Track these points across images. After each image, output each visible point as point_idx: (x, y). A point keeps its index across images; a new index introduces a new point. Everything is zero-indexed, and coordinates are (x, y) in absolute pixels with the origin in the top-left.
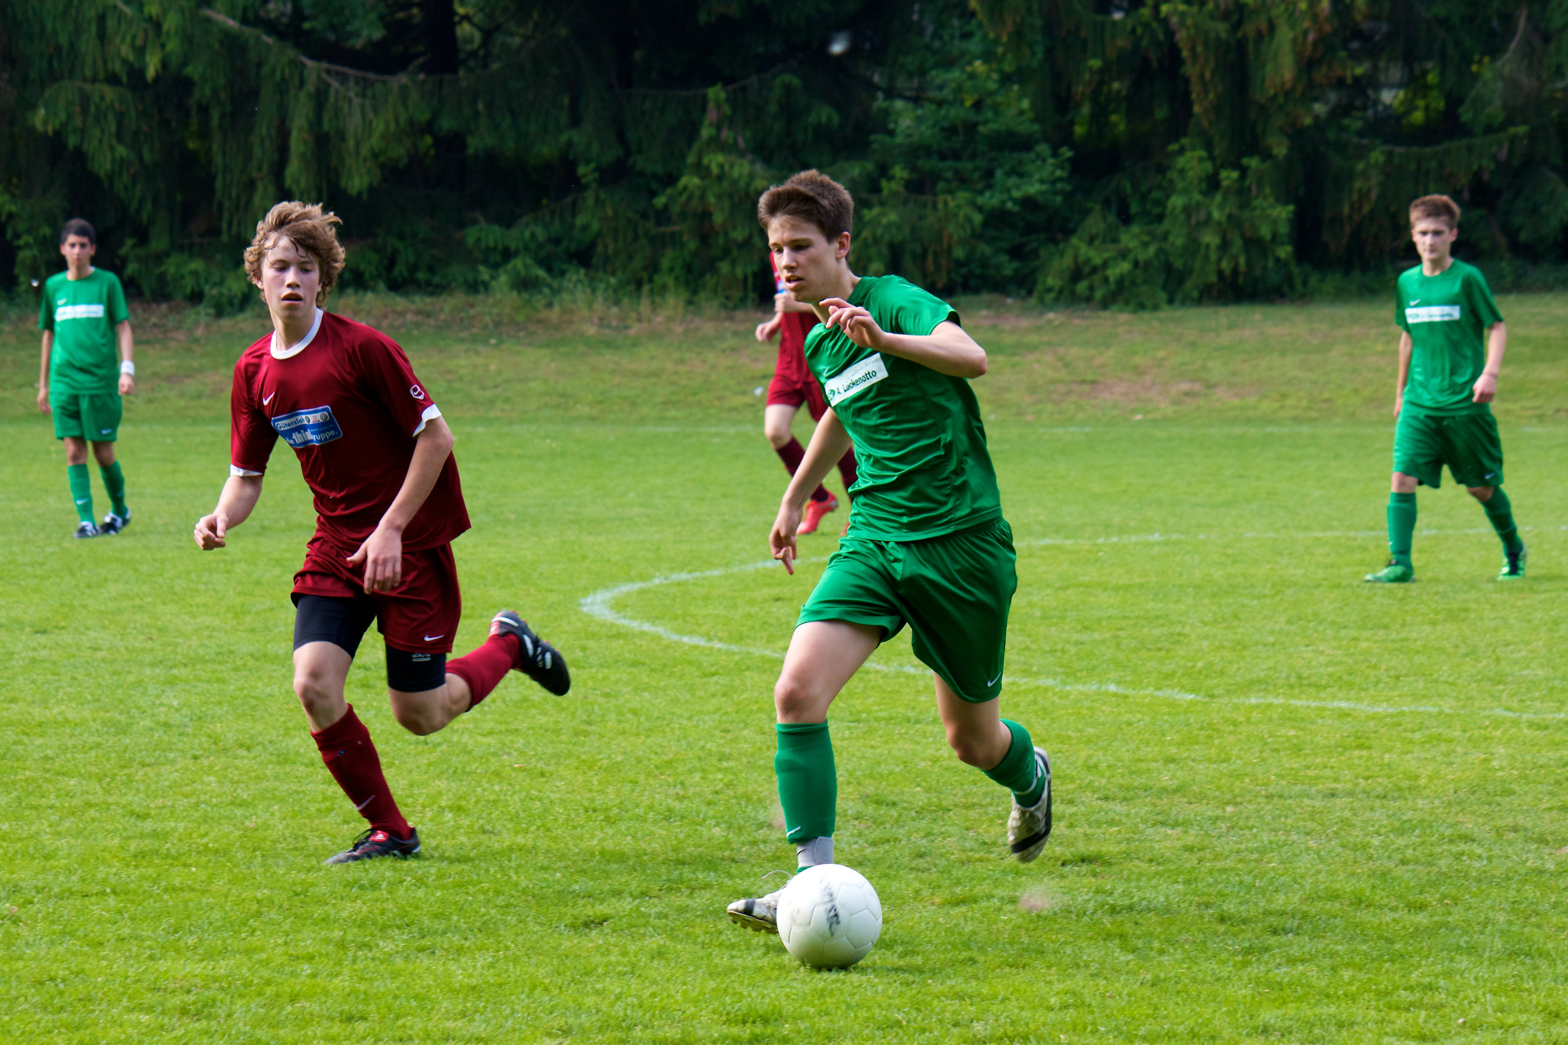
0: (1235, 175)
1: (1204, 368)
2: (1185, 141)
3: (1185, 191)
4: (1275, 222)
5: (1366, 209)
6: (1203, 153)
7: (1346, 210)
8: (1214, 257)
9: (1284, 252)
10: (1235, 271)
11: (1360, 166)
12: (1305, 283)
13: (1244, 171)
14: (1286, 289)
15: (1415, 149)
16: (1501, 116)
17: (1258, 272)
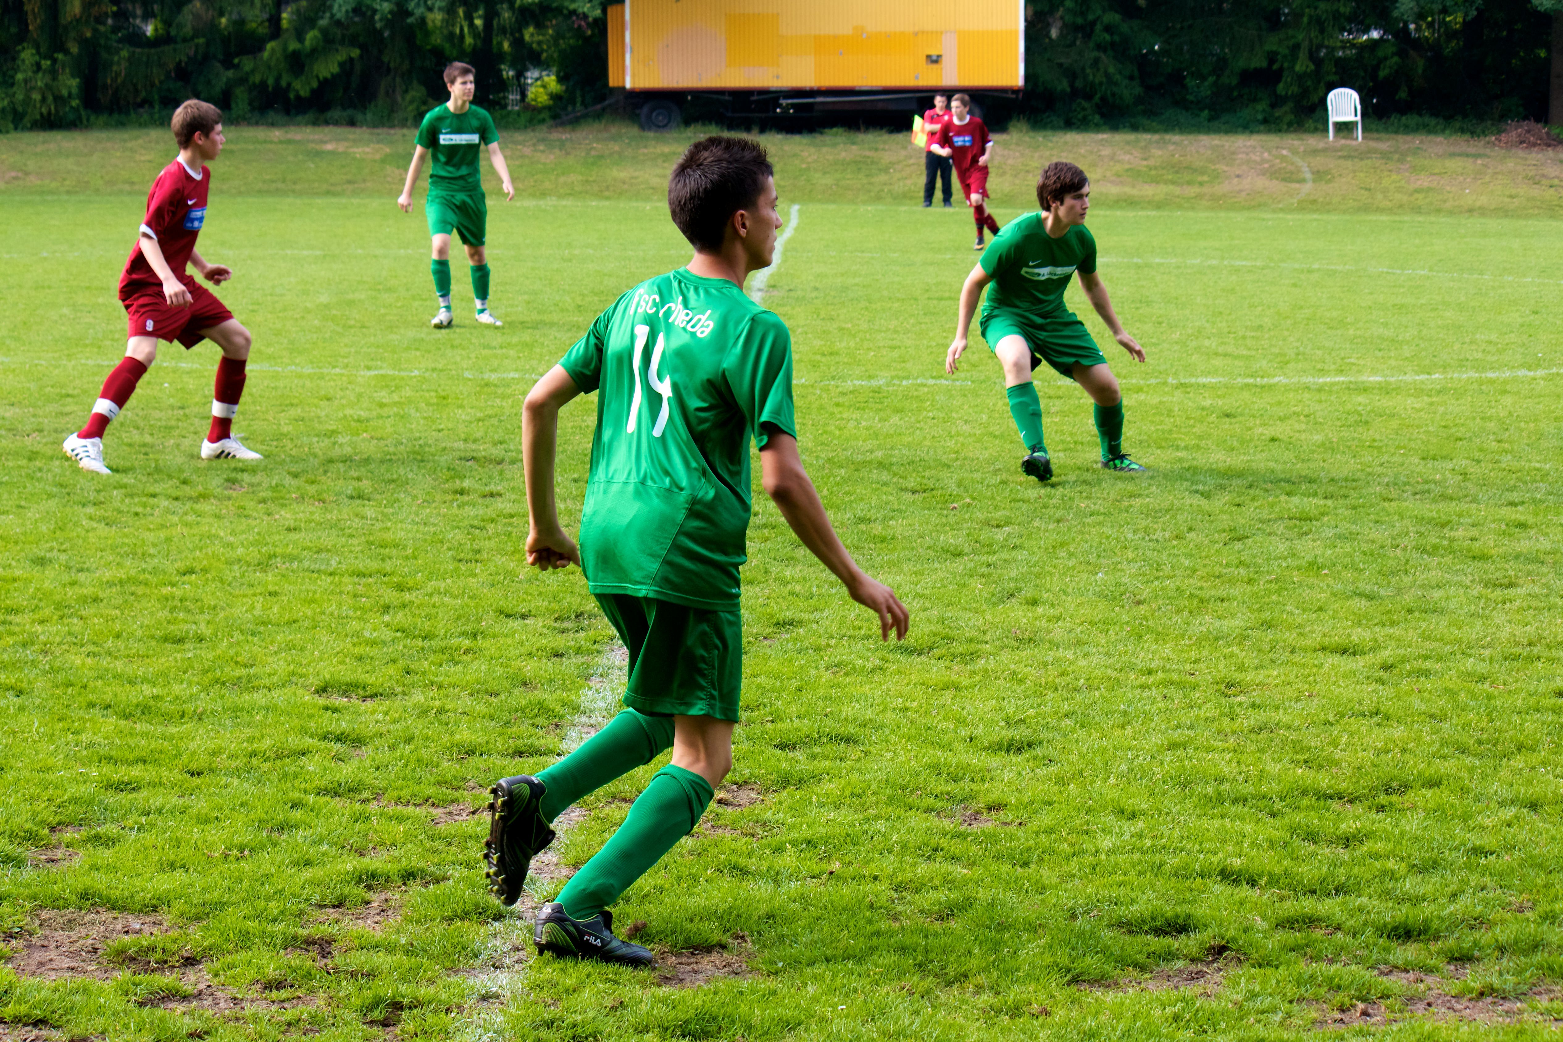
0: (49, 63)
1: (25, 165)
2: (25, 45)
3: (25, 71)
4: (70, 87)
5: (119, 81)
6: (34, 51)
7: (109, 81)
8: (38, 105)
9: (75, 103)
10: (49, 113)
11: (116, 58)
12: (88, 120)
13: (55, 61)
14: (78, 123)
15: (146, 50)
16: (191, 33)
17: (61, 114)
